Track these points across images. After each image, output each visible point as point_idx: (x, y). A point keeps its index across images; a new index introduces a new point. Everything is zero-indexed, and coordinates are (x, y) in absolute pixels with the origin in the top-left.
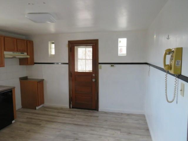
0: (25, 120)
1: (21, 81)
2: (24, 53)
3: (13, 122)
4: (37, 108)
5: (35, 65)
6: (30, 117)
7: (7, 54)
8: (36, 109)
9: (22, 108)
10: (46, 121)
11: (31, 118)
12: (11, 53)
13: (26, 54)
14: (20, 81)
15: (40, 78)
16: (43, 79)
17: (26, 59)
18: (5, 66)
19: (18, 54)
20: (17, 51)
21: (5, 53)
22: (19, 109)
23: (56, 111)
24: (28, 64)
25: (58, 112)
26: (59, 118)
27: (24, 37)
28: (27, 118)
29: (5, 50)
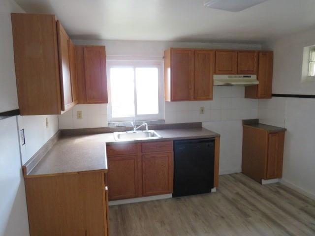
0: (231, 196)
1: (245, 126)
2: (250, 77)
3: (214, 190)
4: (264, 182)
5: (274, 98)
6: (243, 194)
7: (219, 79)
8: (261, 183)
9: (242, 172)
10: (264, 215)
11: (242, 197)
12: (225, 77)
13: (254, 77)
14: (243, 127)
15: (280, 125)
16: (285, 128)
17: (255, 87)
18: (214, 99)
19: (238, 78)
20: (237, 73)
21: (216, 77)
22: (237, 173)
23: (300, 203)
24: (257, 97)
25: (302, 209)
26: (296, 223)
27: (259, 47)
28: (238, 194)
29: (215, 73)
